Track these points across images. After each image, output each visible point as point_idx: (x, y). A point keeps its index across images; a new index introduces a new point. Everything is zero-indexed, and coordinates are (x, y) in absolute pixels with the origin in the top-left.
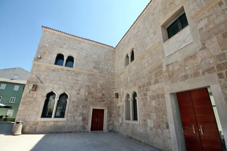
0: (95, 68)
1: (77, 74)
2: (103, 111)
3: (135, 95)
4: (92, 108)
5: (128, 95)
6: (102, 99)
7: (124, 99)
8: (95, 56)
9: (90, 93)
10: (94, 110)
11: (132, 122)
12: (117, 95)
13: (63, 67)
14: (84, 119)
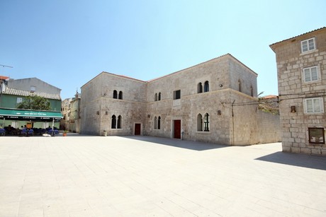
0: (135, 98)
1: (126, 103)
2: (140, 124)
3: (159, 118)
4: (135, 123)
5: (156, 117)
6: (139, 118)
7: (153, 119)
8: (134, 90)
9: (133, 115)
10: (136, 124)
11: (157, 130)
12: (149, 116)
13: (118, 99)
14: (131, 129)
